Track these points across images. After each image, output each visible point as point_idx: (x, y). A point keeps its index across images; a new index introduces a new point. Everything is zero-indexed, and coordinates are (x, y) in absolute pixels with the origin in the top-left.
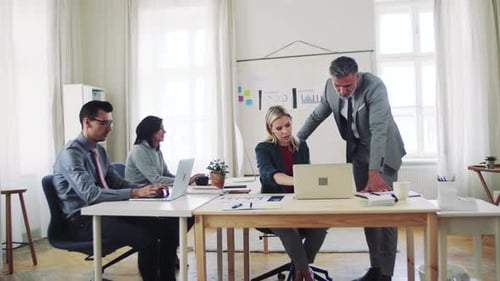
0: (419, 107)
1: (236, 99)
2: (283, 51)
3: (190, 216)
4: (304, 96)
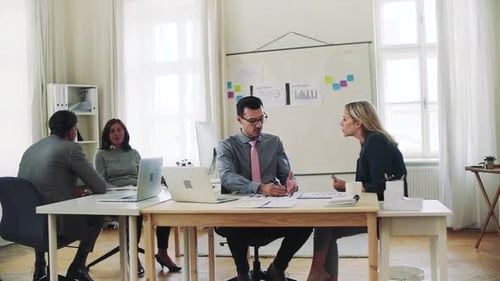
0: (425, 103)
1: (225, 95)
2: (275, 43)
3: (138, 214)
4: (298, 91)
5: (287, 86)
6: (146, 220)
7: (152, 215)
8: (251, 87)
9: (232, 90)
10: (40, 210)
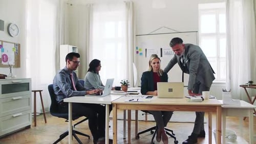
0: (218, 57)
1: (135, 53)
2: (157, 31)
3: (110, 104)
4: (166, 52)
5: (161, 49)
6: (114, 106)
7: (117, 104)
8: (146, 50)
9: (138, 50)
10: (65, 100)
